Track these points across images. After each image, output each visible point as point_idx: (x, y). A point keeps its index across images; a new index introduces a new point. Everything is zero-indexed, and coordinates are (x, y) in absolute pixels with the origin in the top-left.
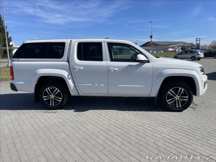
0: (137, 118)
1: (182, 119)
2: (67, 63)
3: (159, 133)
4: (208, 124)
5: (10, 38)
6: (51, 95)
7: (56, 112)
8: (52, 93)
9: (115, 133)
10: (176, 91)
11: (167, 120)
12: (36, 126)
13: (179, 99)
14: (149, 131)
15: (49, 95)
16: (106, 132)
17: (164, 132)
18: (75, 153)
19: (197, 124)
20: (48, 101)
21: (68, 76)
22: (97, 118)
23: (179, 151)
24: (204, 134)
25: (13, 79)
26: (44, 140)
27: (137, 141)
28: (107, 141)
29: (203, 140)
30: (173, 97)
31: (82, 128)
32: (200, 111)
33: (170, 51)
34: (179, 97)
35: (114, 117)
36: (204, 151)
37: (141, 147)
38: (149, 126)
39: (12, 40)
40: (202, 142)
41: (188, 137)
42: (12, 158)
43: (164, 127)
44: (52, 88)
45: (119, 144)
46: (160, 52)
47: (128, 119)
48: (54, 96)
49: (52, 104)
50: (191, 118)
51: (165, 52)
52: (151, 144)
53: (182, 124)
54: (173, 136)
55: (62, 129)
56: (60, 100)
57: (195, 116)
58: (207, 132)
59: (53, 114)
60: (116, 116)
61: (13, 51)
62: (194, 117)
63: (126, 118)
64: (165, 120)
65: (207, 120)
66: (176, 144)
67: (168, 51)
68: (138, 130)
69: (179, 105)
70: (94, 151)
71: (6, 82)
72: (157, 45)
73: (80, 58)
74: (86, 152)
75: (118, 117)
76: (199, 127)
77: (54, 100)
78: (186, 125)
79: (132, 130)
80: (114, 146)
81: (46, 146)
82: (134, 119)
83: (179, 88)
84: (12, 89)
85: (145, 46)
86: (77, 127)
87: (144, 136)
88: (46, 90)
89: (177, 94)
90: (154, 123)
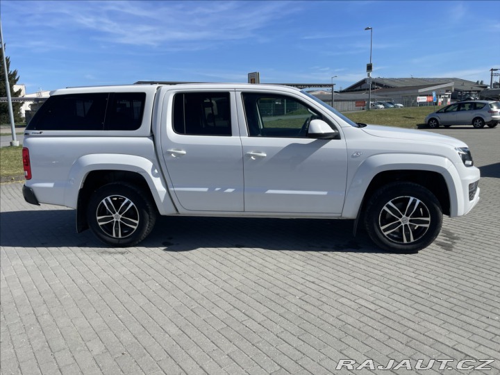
0: (309, 267)
1: (412, 270)
2: (150, 141)
3: (353, 298)
4: (471, 280)
5: (15, 74)
6: (114, 213)
7: (125, 252)
8: (117, 209)
9: (255, 296)
10: (402, 204)
11: (376, 271)
12: (80, 281)
13: (408, 223)
14: (329, 294)
15: (110, 214)
16: (234, 295)
17: (365, 297)
18: (164, 335)
19: (444, 281)
20: (109, 227)
21: (153, 170)
22: (217, 265)
23: (390, 335)
24: (455, 301)
25: (29, 177)
26: (99, 310)
27: (300, 312)
28: (236, 313)
29: (450, 312)
30: (394, 219)
31: (182, 285)
32: (460, 251)
33: (422, 104)
34: (409, 218)
35: (256, 264)
36: (445, 336)
37: (307, 326)
38: (334, 282)
39: (18, 79)
40: (445, 317)
41: (416, 307)
42: (32, 343)
43: (367, 285)
44: (118, 197)
45: (260, 318)
46: (395, 107)
47: (286, 268)
48: (121, 216)
49: (116, 234)
50: (433, 267)
51: (408, 106)
52: (331, 320)
53: (410, 279)
54: (384, 305)
55: (139, 289)
56: (135, 224)
57: (444, 262)
58: (462, 298)
59: (119, 256)
60: (261, 261)
61: (21, 107)
62: (440, 266)
63: (282, 266)
64: (372, 270)
65: (471, 271)
66: (385, 321)
67: (415, 104)
68: (307, 290)
69: (408, 239)
70: (206, 333)
71: (10, 183)
72: (386, 87)
73: (178, 128)
74: (189, 334)
75: (266, 264)
76: (448, 287)
77: (122, 224)
78: (417, 281)
79: (292, 290)
80: (249, 323)
81: (104, 322)
82: (301, 268)
83: (409, 199)
84: (27, 200)
85: (356, 91)
86: (170, 285)
87: (317, 303)
88: (103, 203)
89: (403, 211)
90: (346, 277)
